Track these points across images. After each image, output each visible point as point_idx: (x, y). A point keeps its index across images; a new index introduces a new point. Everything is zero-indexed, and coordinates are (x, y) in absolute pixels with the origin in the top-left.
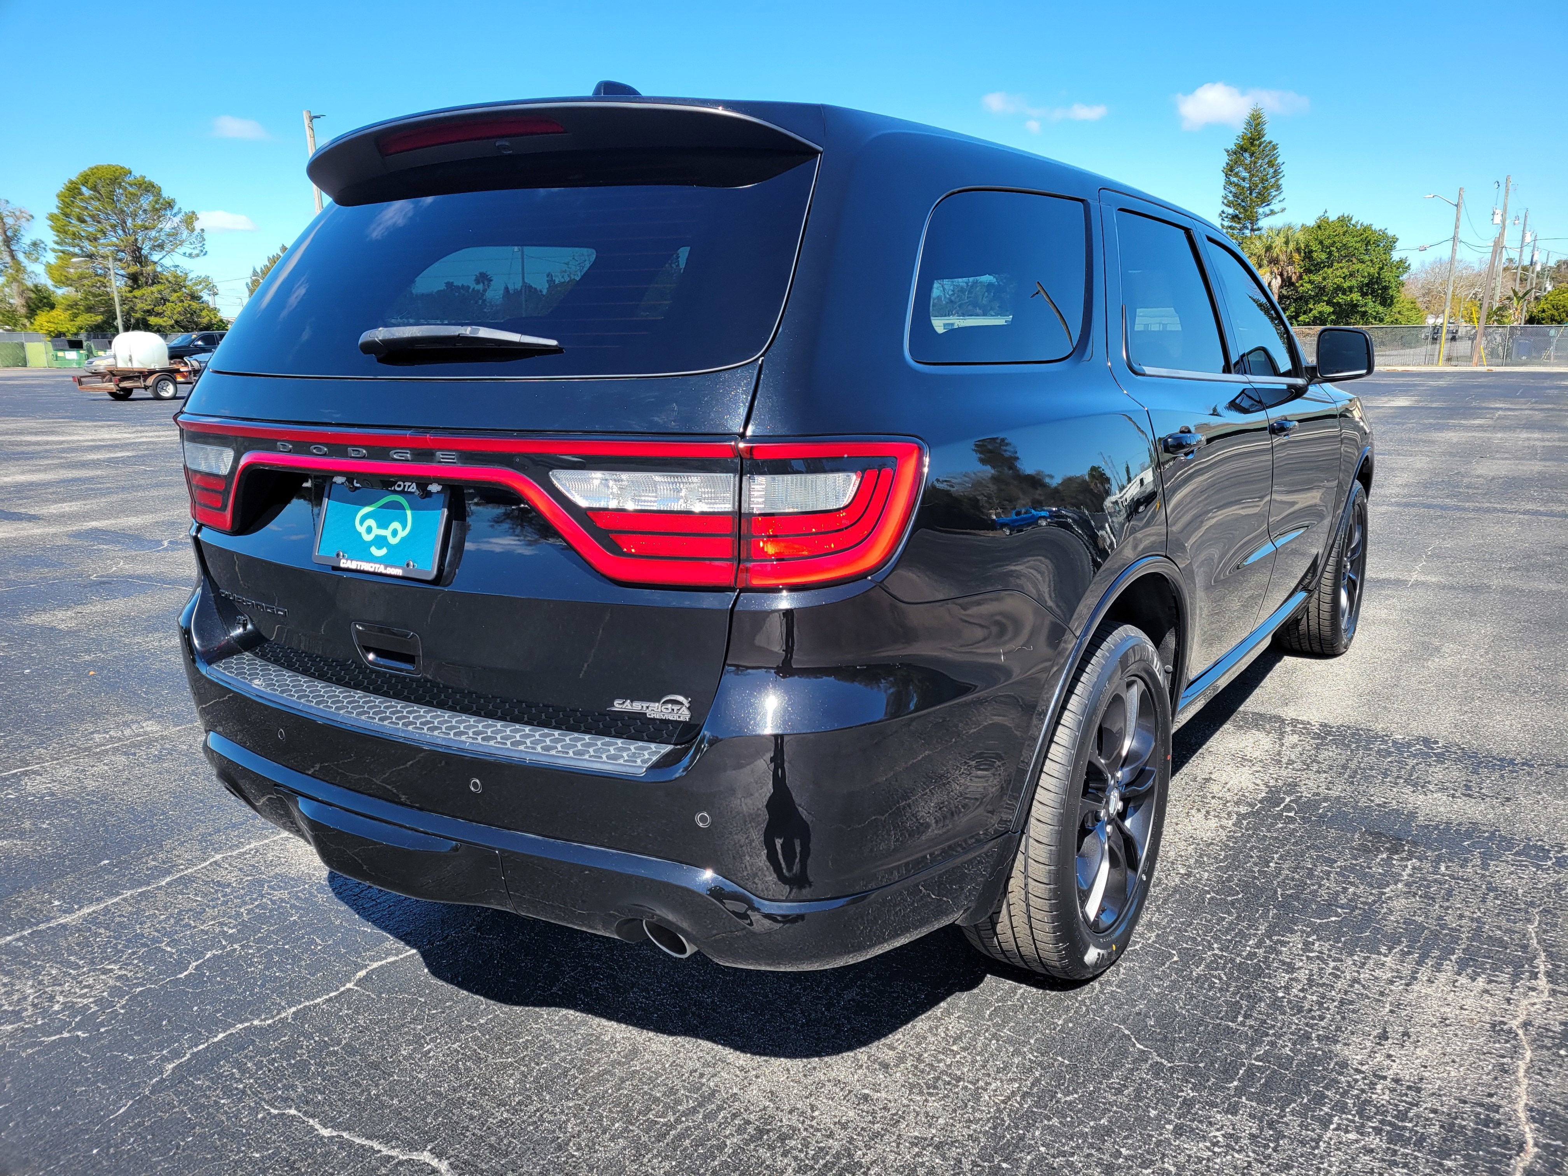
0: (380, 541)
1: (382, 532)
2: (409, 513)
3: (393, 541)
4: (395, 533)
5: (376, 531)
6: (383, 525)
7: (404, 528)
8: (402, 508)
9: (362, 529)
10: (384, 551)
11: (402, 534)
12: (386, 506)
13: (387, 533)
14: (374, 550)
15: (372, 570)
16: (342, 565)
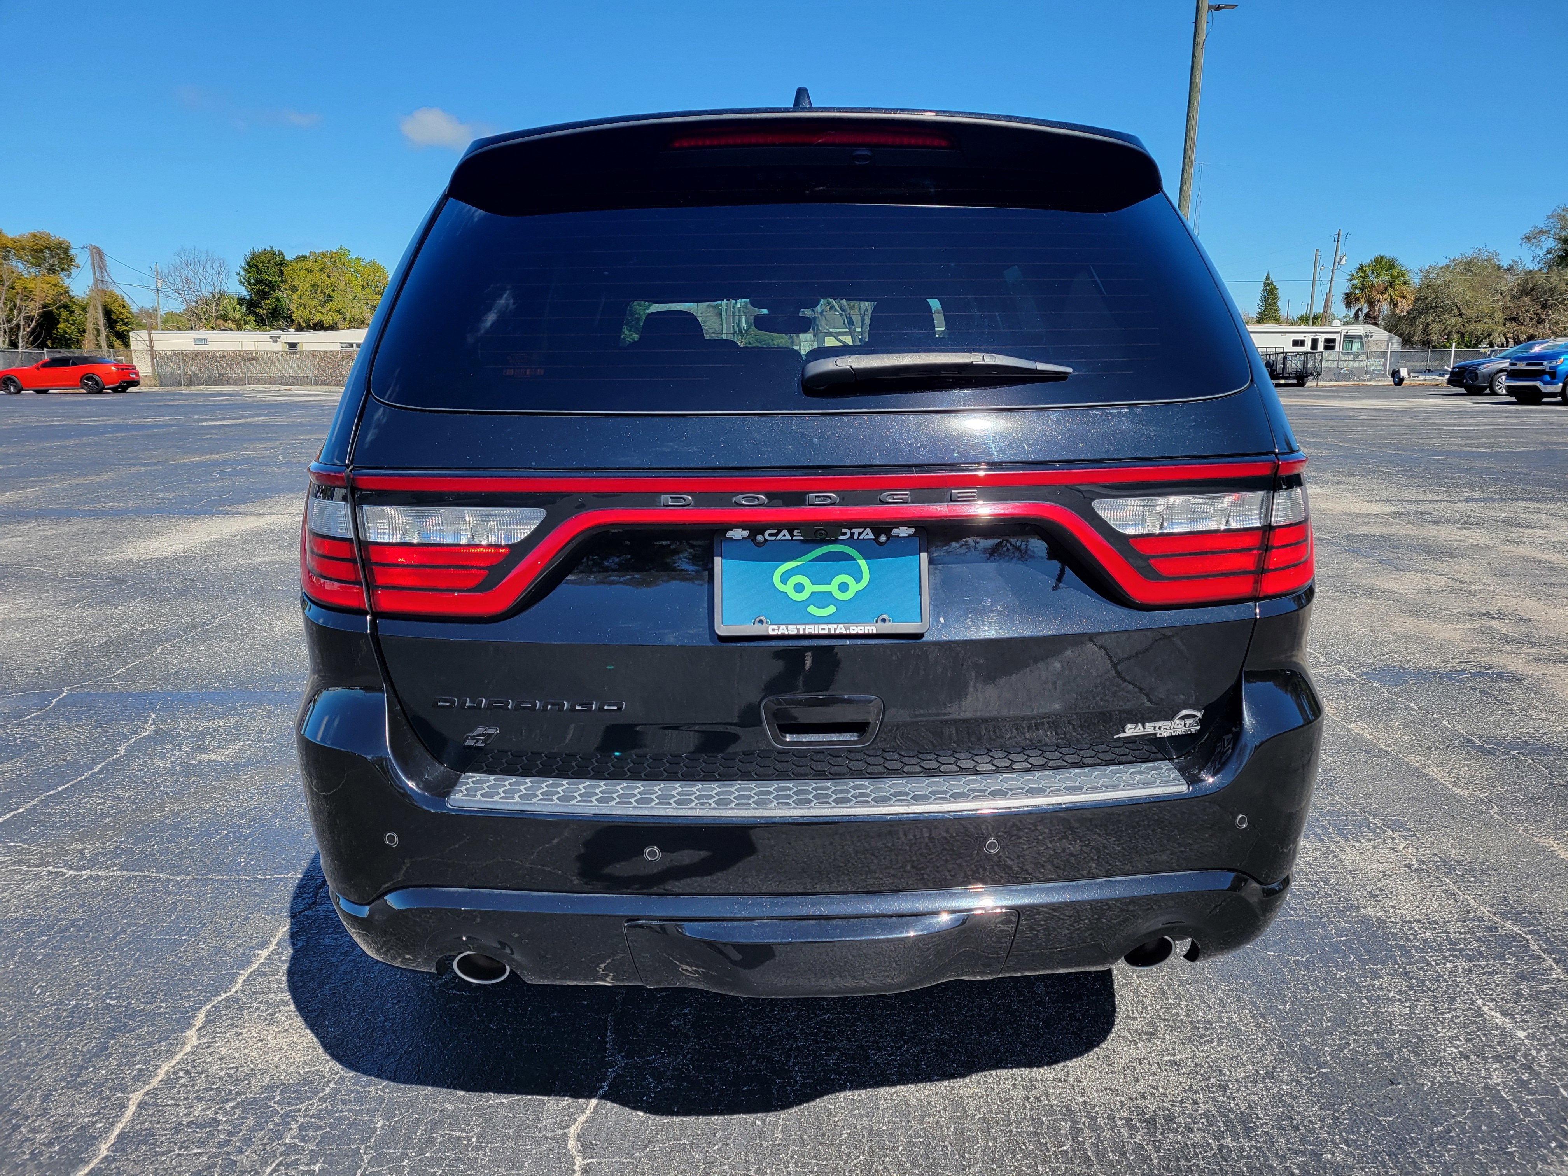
0: (822, 599)
1: (822, 588)
2: (863, 563)
3: (844, 597)
4: (843, 587)
5: (810, 588)
6: (821, 581)
7: (858, 580)
8: (849, 558)
9: (788, 589)
10: (832, 609)
11: (855, 588)
12: (823, 559)
13: (833, 588)
15: (826, 632)
16: (771, 633)
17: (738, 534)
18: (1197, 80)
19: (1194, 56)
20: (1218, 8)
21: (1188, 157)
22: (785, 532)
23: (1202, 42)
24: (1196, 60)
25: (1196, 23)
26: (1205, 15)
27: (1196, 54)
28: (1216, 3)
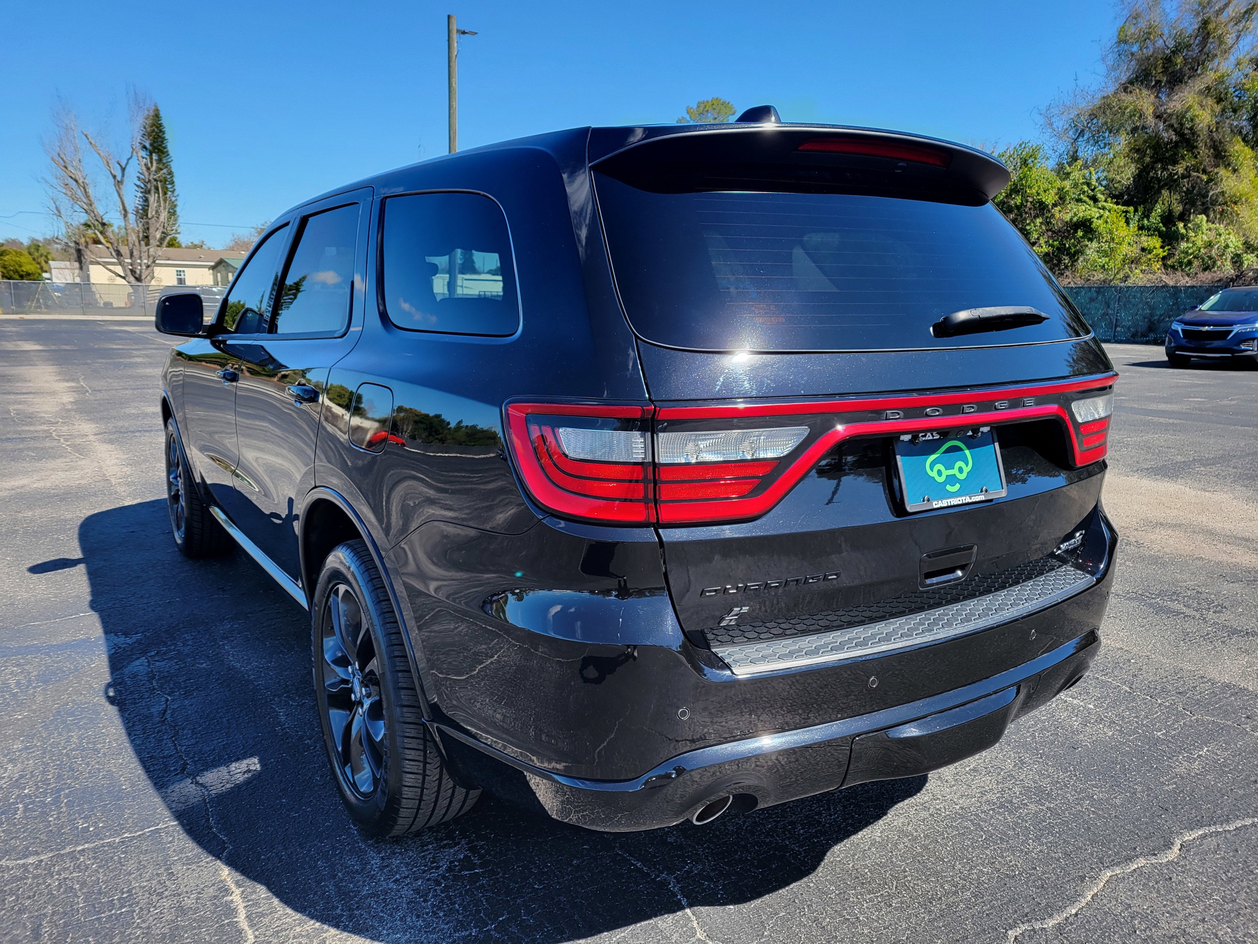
0: (952, 479)
1: (950, 472)
2: (967, 452)
3: (962, 477)
4: (961, 470)
5: (946, 473)
6: (949, 467)
7: (967, 464)
8: (960, 449)
9: (934, 474)
10: (958, 486)
11: (967, 469)
12: (947, 451)
13: (955, 471)
14: (949, 488)
15: (960, 502)
16: (935, 507)
17: (906, 438)
18: (454, 85)
19: (449, 66)
20: (464, 33)
21: (452, 142)
22: (929, 434)
23: (454, 56)
24: (452, 70)
25: (449, 41)
26: (455, 36)
27: (451, 65)
28: (463, 29)
